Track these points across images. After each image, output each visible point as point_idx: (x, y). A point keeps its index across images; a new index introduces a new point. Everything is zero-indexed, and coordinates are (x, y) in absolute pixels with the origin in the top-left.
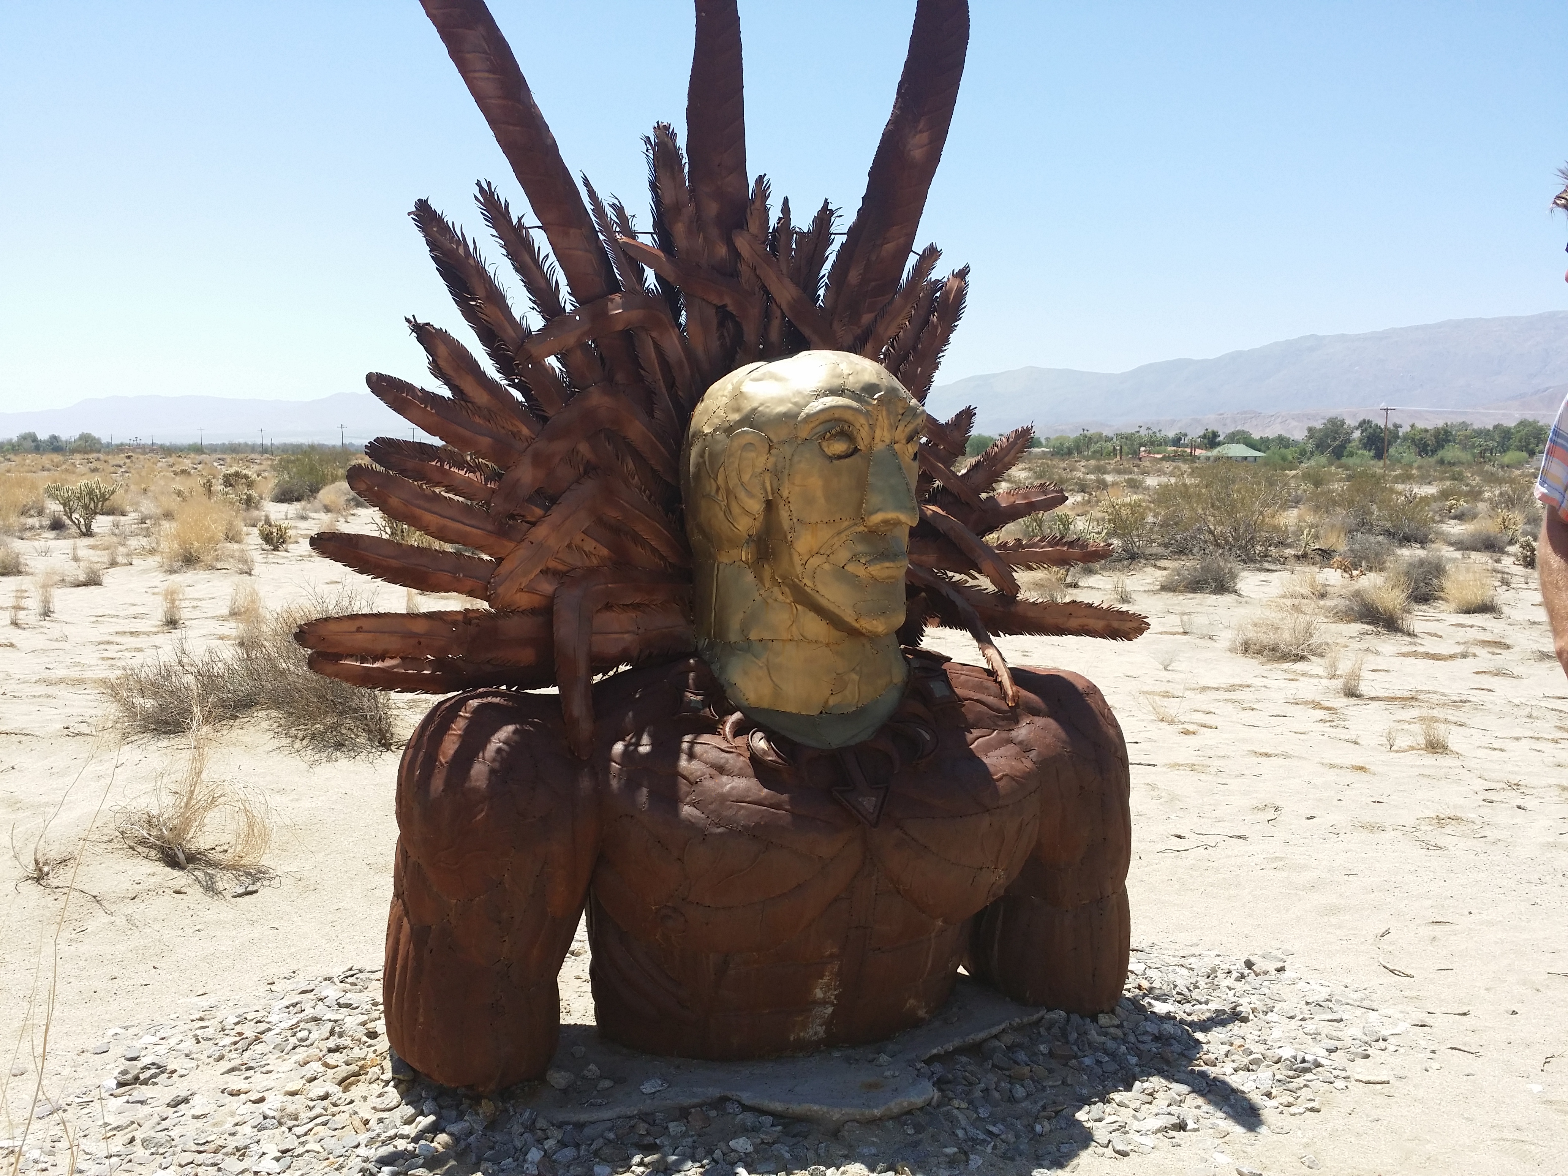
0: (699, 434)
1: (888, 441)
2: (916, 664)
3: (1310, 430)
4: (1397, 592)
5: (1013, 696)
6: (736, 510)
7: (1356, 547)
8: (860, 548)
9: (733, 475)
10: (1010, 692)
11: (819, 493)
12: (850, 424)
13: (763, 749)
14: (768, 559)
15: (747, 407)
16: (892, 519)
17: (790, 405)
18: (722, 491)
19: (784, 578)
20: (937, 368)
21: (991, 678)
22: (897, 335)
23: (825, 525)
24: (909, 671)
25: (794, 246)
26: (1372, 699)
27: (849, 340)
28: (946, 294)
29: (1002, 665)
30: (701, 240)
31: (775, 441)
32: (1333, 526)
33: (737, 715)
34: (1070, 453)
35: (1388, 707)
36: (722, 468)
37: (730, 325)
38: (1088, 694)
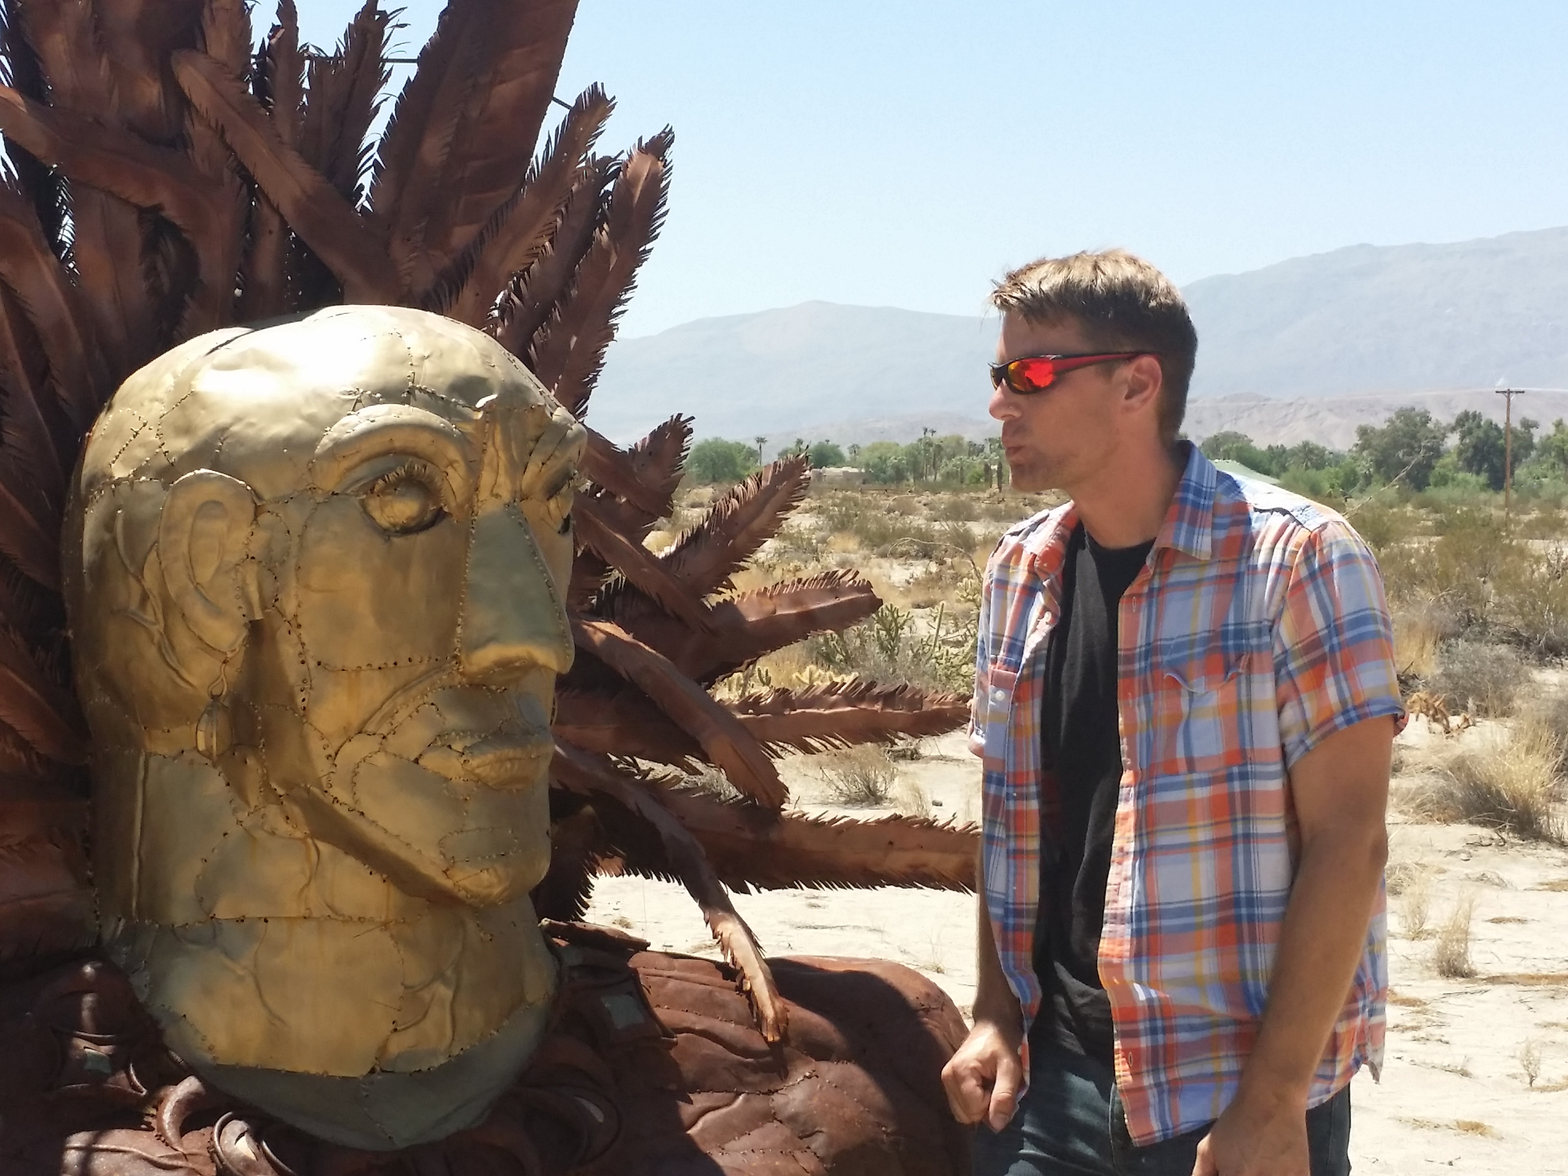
0: (102, 479)
1: (506, 496)
2: (573, 958)
3: (1363, 432)
4: (1535, 761)
5: (776, 1020)
6: (184, 641)
7: (1457, 668)
8: (453, 720)
9: (179, 569)
10: (769, 1013)
11: (364, 608)
12: (426, 459)
13: (245, 1159)
14: (254, 747)
15: (207, 424)
16: (519, 659)
17: (299, 422)
18: (155, 602)
19: (288, 785)
20: (610, 337)
21: (730, 983)
22: (528, 270)
23: (376, 674)
24: (560, 976)
25: (306, 85)
26: (1493, 980)
27: (424, 279)
28: (626, 188)
29: (753, 956)
30: (104, 70)
31: (267, 496)
32: (1411, 627)
33: (189, 1085)
34: (899, 476)
35: (1525, 996)
36: (153, 555)
37: (170, 248)
38: (927, 1010)
